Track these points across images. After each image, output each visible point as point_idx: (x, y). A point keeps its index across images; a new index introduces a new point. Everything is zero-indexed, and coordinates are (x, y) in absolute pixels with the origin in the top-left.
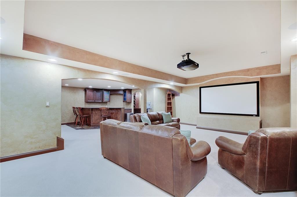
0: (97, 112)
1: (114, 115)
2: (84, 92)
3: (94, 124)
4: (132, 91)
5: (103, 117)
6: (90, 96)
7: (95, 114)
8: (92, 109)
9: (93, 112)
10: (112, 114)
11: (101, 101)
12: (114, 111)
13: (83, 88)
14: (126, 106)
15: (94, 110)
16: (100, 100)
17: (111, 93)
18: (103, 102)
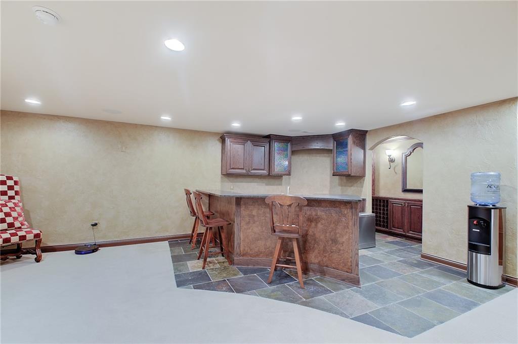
0: (254, 213)
1: (320, 225)
2: (219, 146)
3: (243, 255)
4: (368, 137)
5: (280, 238)
6: (234, 157)
7: (247, 219)
8: (239, 200)
9: (244, 211)
10: (313, 224)
11: (265, 172)
12: (319, 212)
13: (218, 133)
14: (340, 187)
15: (245, 204)
16: (264, 170)
17: (294, 149)
18: (272, 176)
